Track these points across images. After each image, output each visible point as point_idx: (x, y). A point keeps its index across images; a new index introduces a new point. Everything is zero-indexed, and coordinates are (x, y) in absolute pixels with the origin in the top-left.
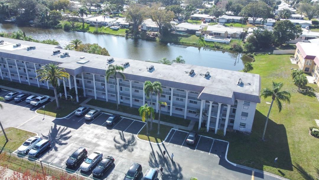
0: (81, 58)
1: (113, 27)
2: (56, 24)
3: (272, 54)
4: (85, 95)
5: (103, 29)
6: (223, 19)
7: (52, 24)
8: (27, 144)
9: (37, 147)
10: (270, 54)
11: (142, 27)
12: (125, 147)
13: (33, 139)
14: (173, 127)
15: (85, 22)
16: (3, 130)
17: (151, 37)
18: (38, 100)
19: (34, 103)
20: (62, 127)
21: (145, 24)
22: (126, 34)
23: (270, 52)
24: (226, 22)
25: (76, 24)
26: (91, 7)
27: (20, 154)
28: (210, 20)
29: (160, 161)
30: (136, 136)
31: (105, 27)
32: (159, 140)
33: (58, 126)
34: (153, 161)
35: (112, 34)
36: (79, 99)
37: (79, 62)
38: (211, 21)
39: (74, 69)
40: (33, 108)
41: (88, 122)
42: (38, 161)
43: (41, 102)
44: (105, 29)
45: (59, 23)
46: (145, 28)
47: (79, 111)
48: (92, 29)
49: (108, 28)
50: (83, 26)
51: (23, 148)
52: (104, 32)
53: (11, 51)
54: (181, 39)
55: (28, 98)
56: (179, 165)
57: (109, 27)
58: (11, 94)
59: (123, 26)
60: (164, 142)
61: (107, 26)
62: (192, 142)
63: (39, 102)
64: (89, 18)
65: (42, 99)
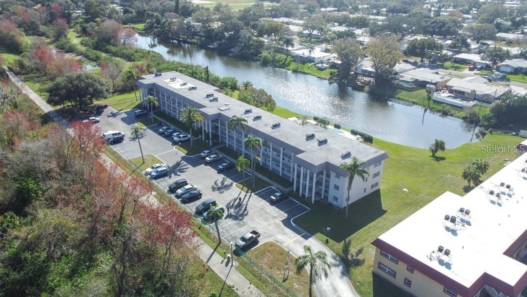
0: (226, 105)
1: (320, 65)
2: (256, 55)
3: (517, 135)
4: (220, 141)
5: (306, 68)
6: (507, 66)
7: (252, 54)
8: (153, 168)
9: (157, 172)
10: (514, 135)
11: (356, 69)
12: (219, 189)
13: (158, 165)
14: (272, 185)
15: (290, 55)
16: (142, 156)
17: (359, 86)
18: (180, 137)
19: (176, 139)
20: (185, 163)
21: (362, 65)
22: (330, 76)
23: (514, 131)
24: (513, 71)
25: (279, 56)
26: (312, 32)
27: (147, 174)
28: (484, 66)
29: (236, 206)
30: (235, 184)
31: (309, 65)
32: (250, 191)
33: (183, 161)
34: (231, 204)
35: (314, 75)
36: (212, 143)
37: (220, 108)
38: (486, 67)
39: (210, 114)
40: (175, 143)
41: (207, 164)
42: (154, 181)
43: (181, 139)
44: (309, 67)
45: (261, 53)
46: (359, 71)
47: (205, 153)
48: (293, 66)
49: (313, 66)
50: (286, 60)
51: (149, 170)
52: (305, 71)
53: (176, 89)
54: (400, 94)
55: (174, 134)
56: (248, 212)
57: (315, 64)
58: (165, 128)
59: (333, 66)
60: (253, 194)
61: (312, 64)
62: (274, 199)
63: (180, 139)
64: (298, 50)
65: (183, 137)
